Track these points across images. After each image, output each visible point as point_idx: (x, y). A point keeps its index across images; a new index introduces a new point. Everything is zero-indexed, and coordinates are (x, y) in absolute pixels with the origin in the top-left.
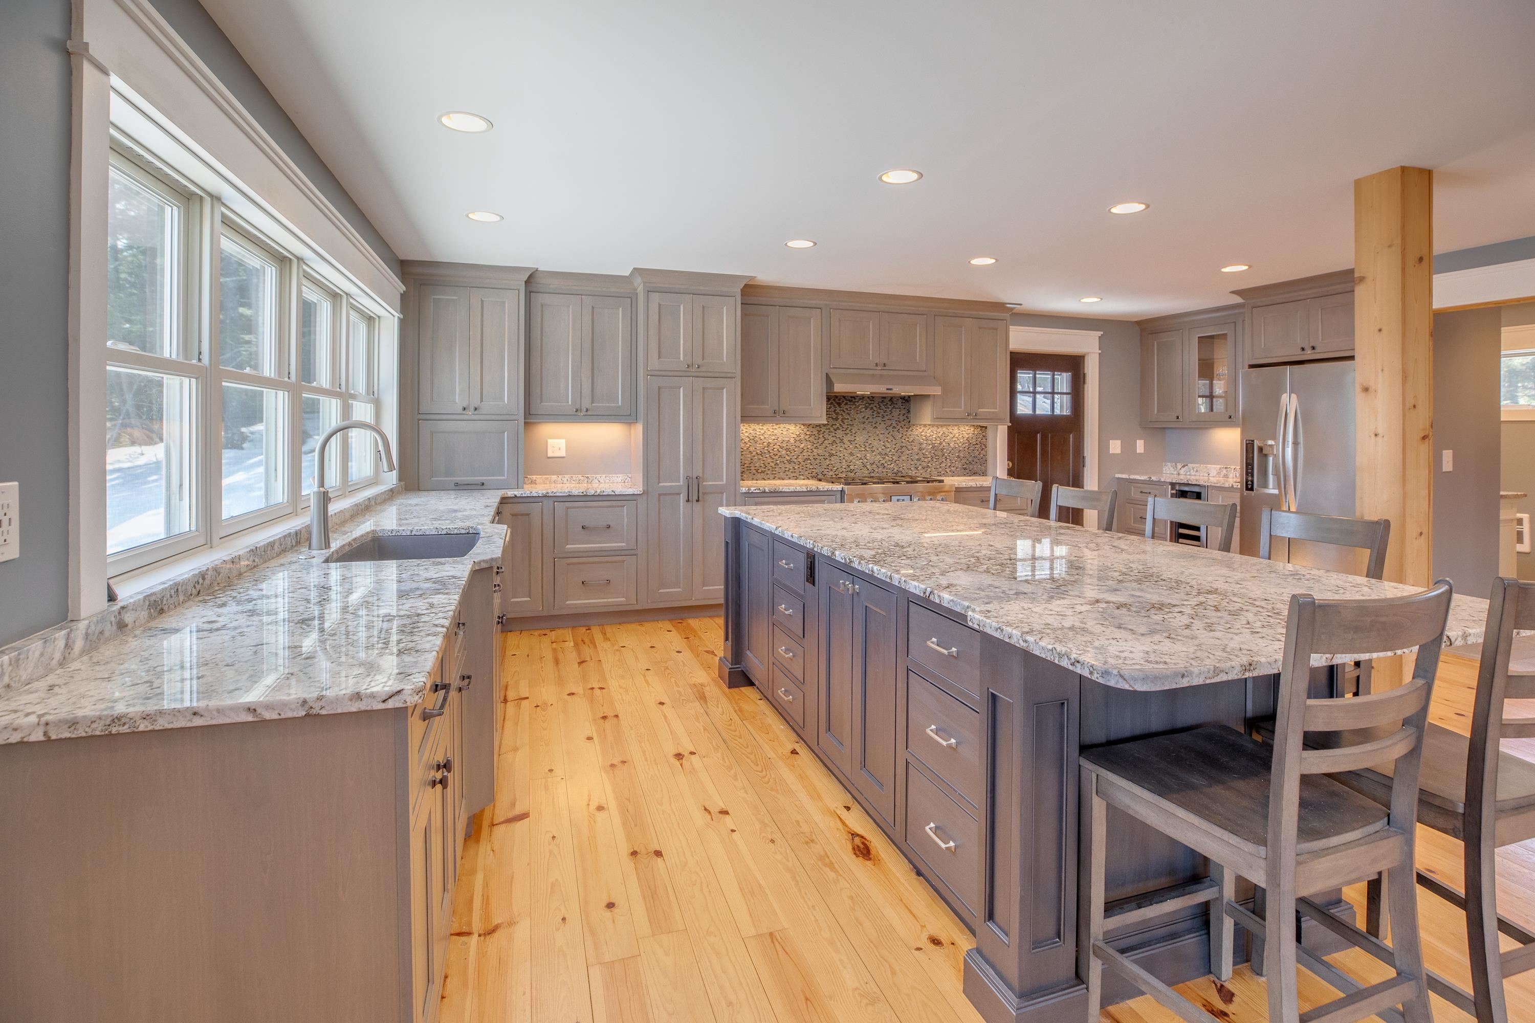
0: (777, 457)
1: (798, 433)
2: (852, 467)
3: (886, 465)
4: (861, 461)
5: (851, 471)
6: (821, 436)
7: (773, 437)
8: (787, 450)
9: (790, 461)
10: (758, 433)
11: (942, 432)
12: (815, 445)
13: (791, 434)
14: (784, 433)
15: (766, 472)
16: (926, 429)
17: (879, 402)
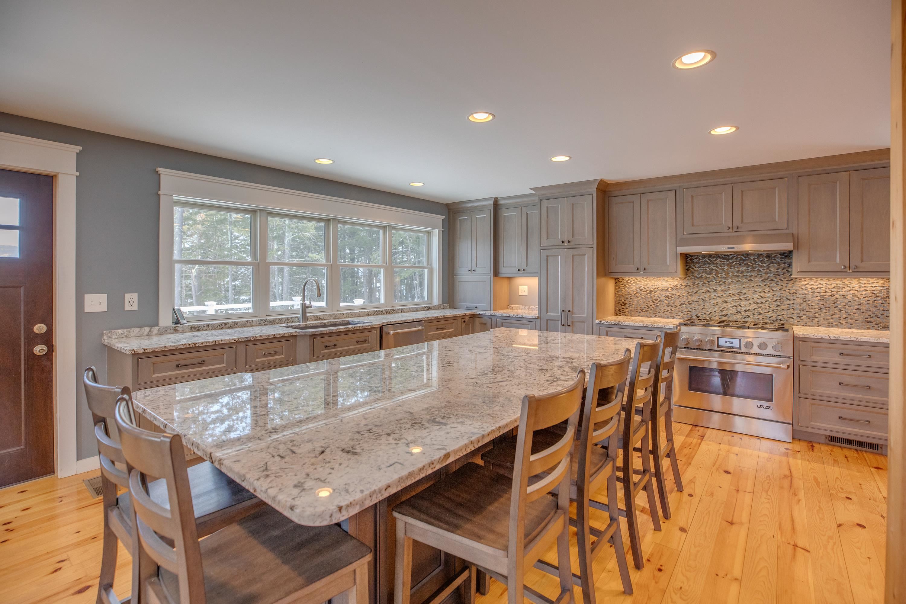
0: (658, 301)
1: (675, 284)
2: (725, 312)
3: (762, 312)
4: (735, 308)
5: (725, 316)
6: (695, 287)
7: (655, 287)
8: (666, 296)
9: (668, 305)
10: (643, 284)
11: (834, 285)
12: (690, 294)
13: (669, 285)
14: (663, 284)
15: (649, 312)
16: (812, 282)
17: (754, 258)
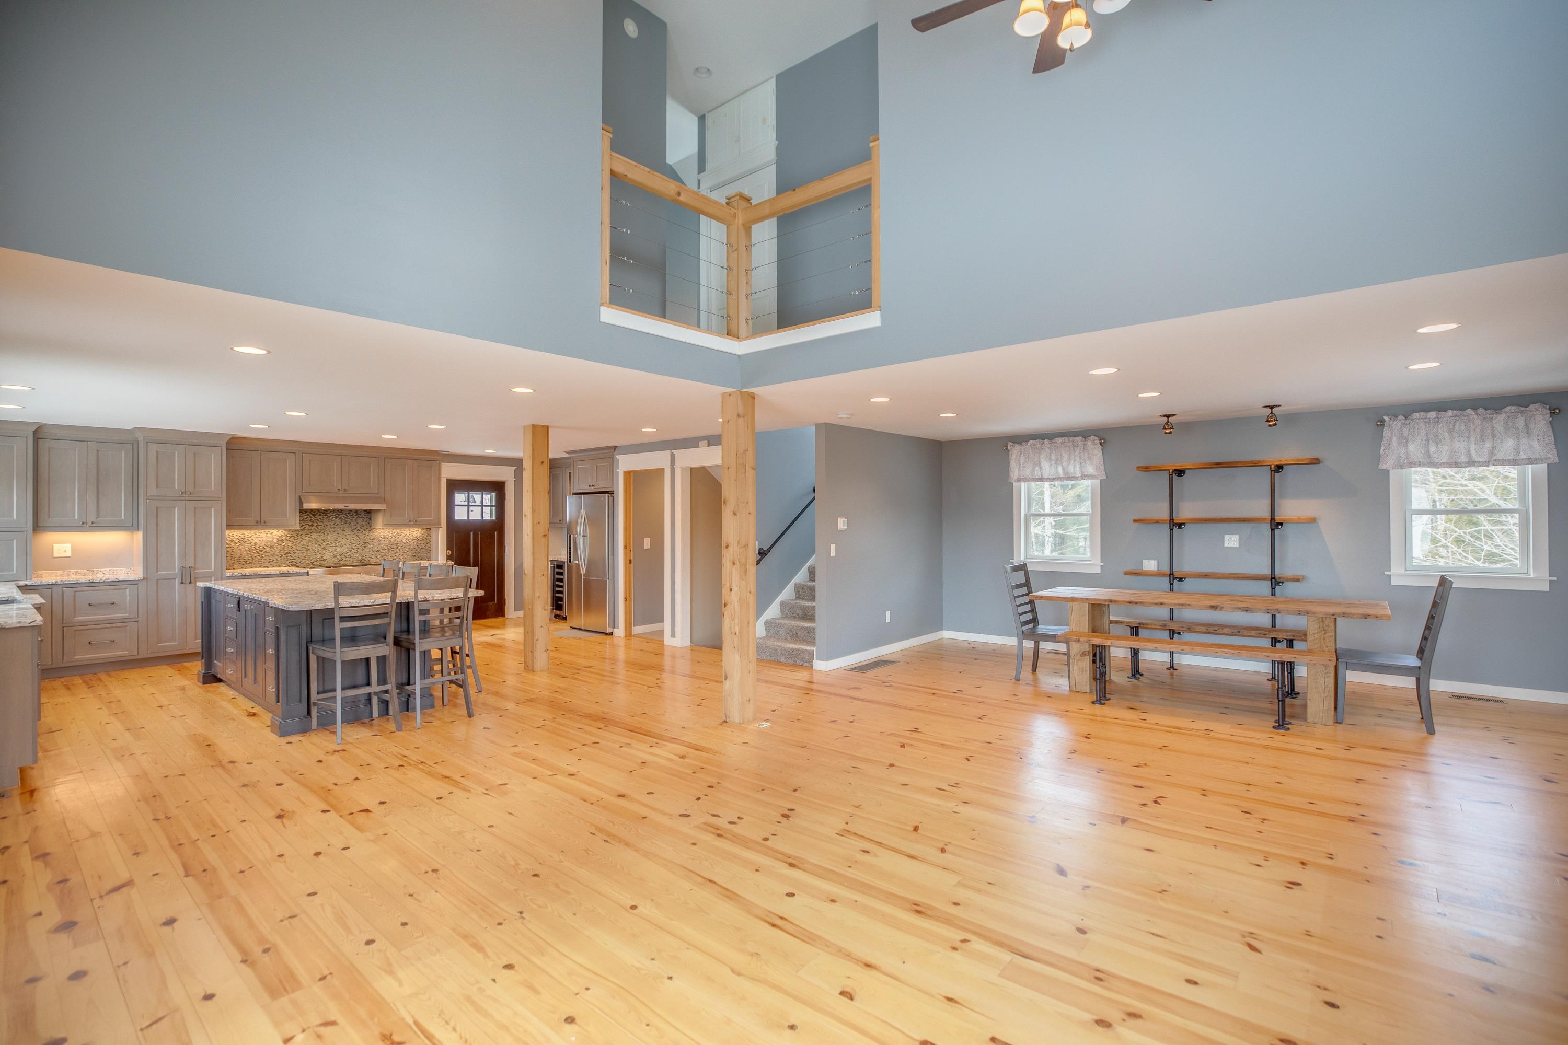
0: (263, 552)
1: (280, 535)
2: (324, 558)
4: (332, 553)
5: (324, 560)
6: (299, 537)
7: (259, 539)
8: (271, 547)
9: (273, 555)
10: (246, 536)
11: (396, 533)
12: (294, 544)
13: (274, 536)
14: (269, 535)
15: (253, 563)
16: (384, 531)
17: (346, 513)
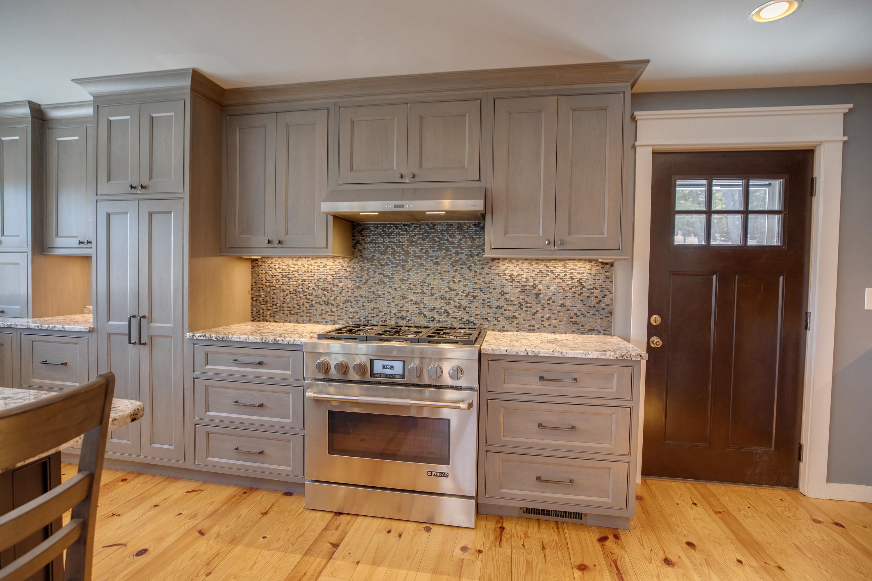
0: (312, 297)
1: (337, 270)
2: (404, 313)
3: (450, 312)
4: (416, 306)
5: (403, 318)
6: (364, 273)
7: (308, 274)
8: (324, 289)
9: (327, 303)
10: (292, 269)
11: (537, 271)
12: (357, 284)
13: (328, 271)
14: (321, 269)
15: (300, 314)
